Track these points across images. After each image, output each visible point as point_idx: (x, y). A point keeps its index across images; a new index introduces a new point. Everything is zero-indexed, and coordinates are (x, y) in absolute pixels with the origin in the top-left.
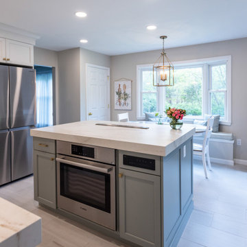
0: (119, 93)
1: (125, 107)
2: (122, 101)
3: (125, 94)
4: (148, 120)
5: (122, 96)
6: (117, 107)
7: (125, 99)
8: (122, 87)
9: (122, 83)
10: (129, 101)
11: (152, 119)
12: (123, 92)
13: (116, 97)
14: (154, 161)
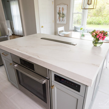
0: (59, 13)
1: (62, 22)
2: (61, 18)
3: (63, 14)
4: (76, 31)
5: (61, 15)
6: (58, 22)
7: (63, 17)
8: (61, 10)
9: (61, 7)
10: (65, 18)
11: (78, 30)
12: (61, 13)
13: (58, 15)
14: (80, 86)
